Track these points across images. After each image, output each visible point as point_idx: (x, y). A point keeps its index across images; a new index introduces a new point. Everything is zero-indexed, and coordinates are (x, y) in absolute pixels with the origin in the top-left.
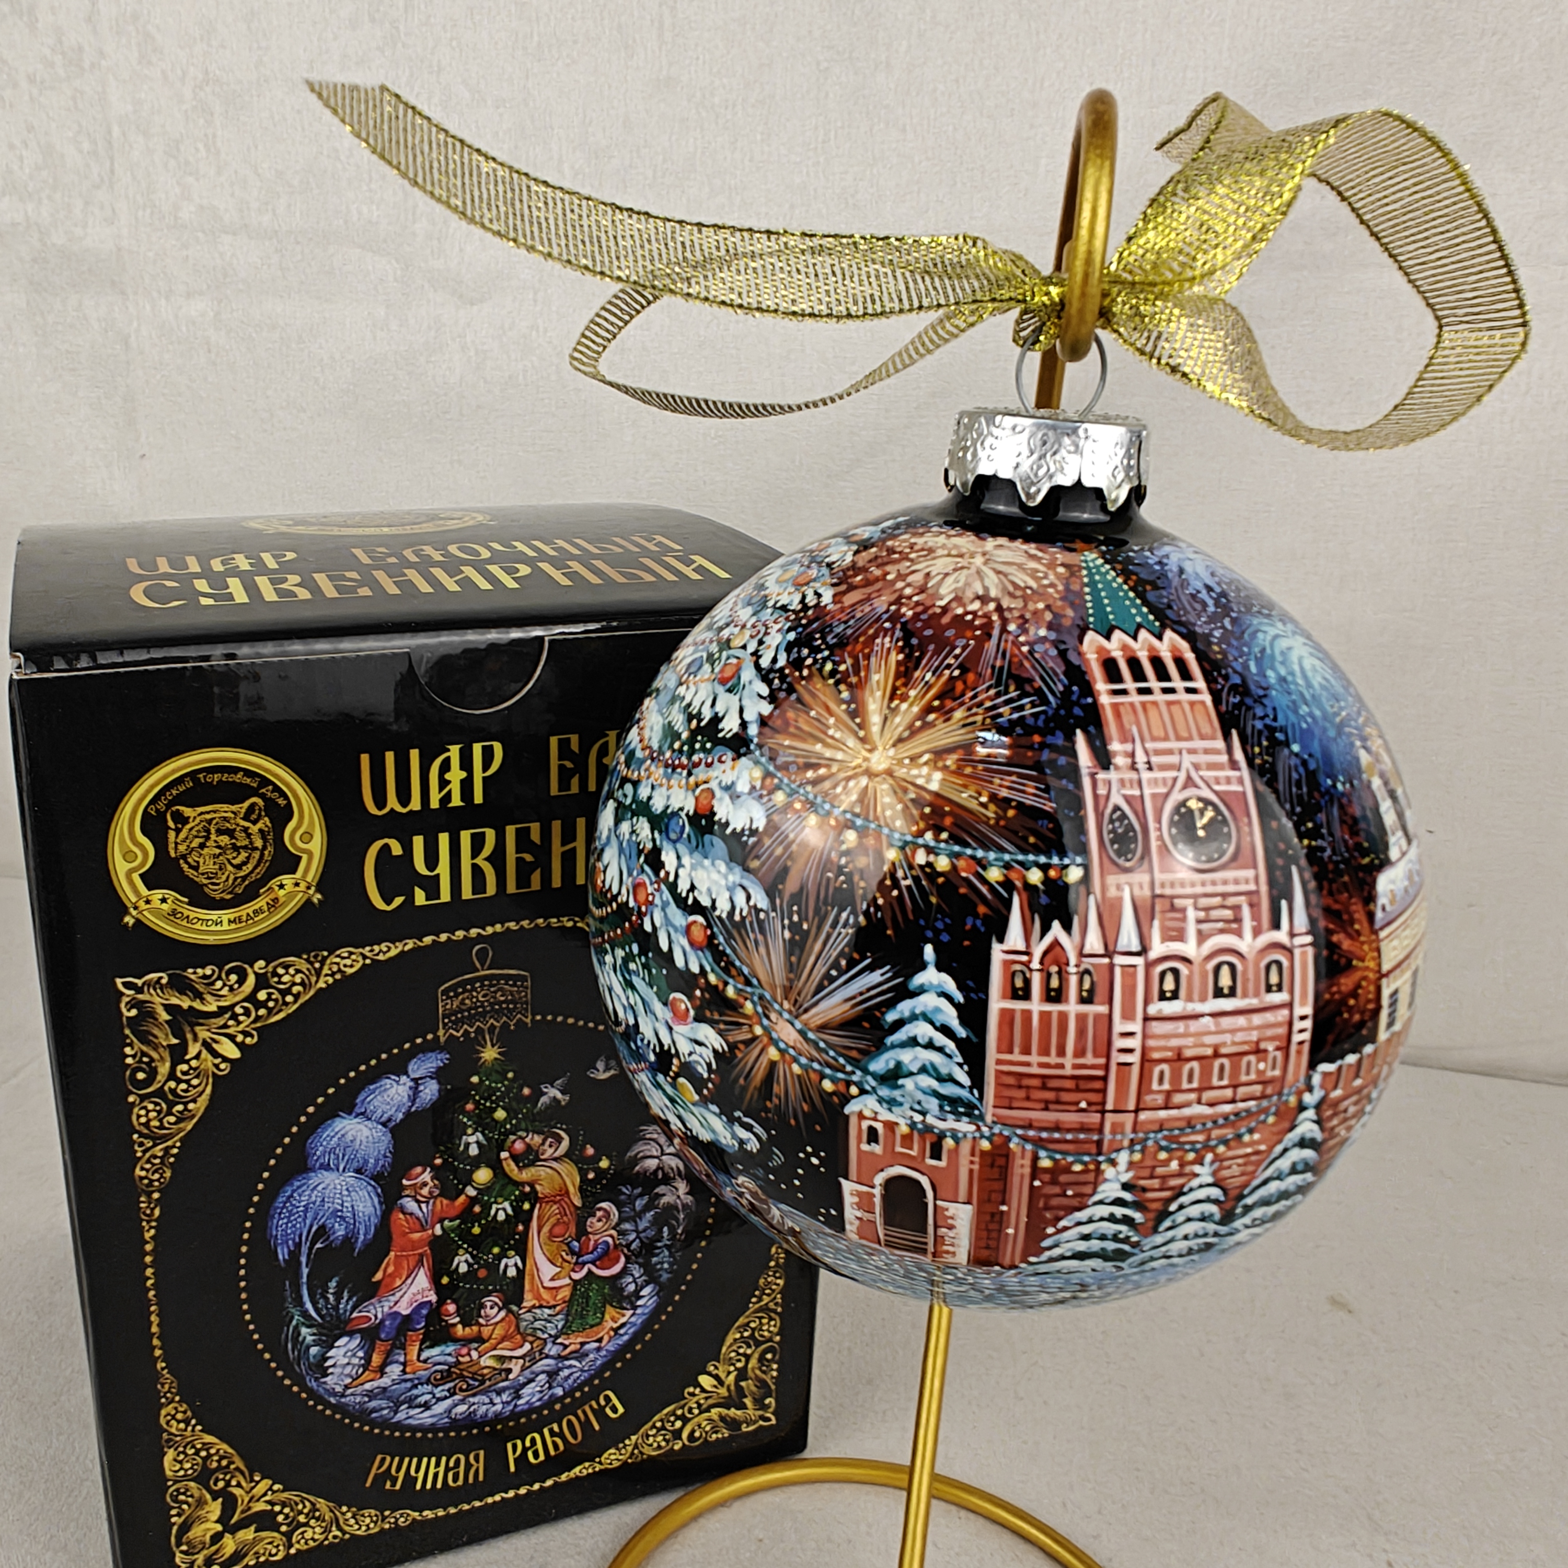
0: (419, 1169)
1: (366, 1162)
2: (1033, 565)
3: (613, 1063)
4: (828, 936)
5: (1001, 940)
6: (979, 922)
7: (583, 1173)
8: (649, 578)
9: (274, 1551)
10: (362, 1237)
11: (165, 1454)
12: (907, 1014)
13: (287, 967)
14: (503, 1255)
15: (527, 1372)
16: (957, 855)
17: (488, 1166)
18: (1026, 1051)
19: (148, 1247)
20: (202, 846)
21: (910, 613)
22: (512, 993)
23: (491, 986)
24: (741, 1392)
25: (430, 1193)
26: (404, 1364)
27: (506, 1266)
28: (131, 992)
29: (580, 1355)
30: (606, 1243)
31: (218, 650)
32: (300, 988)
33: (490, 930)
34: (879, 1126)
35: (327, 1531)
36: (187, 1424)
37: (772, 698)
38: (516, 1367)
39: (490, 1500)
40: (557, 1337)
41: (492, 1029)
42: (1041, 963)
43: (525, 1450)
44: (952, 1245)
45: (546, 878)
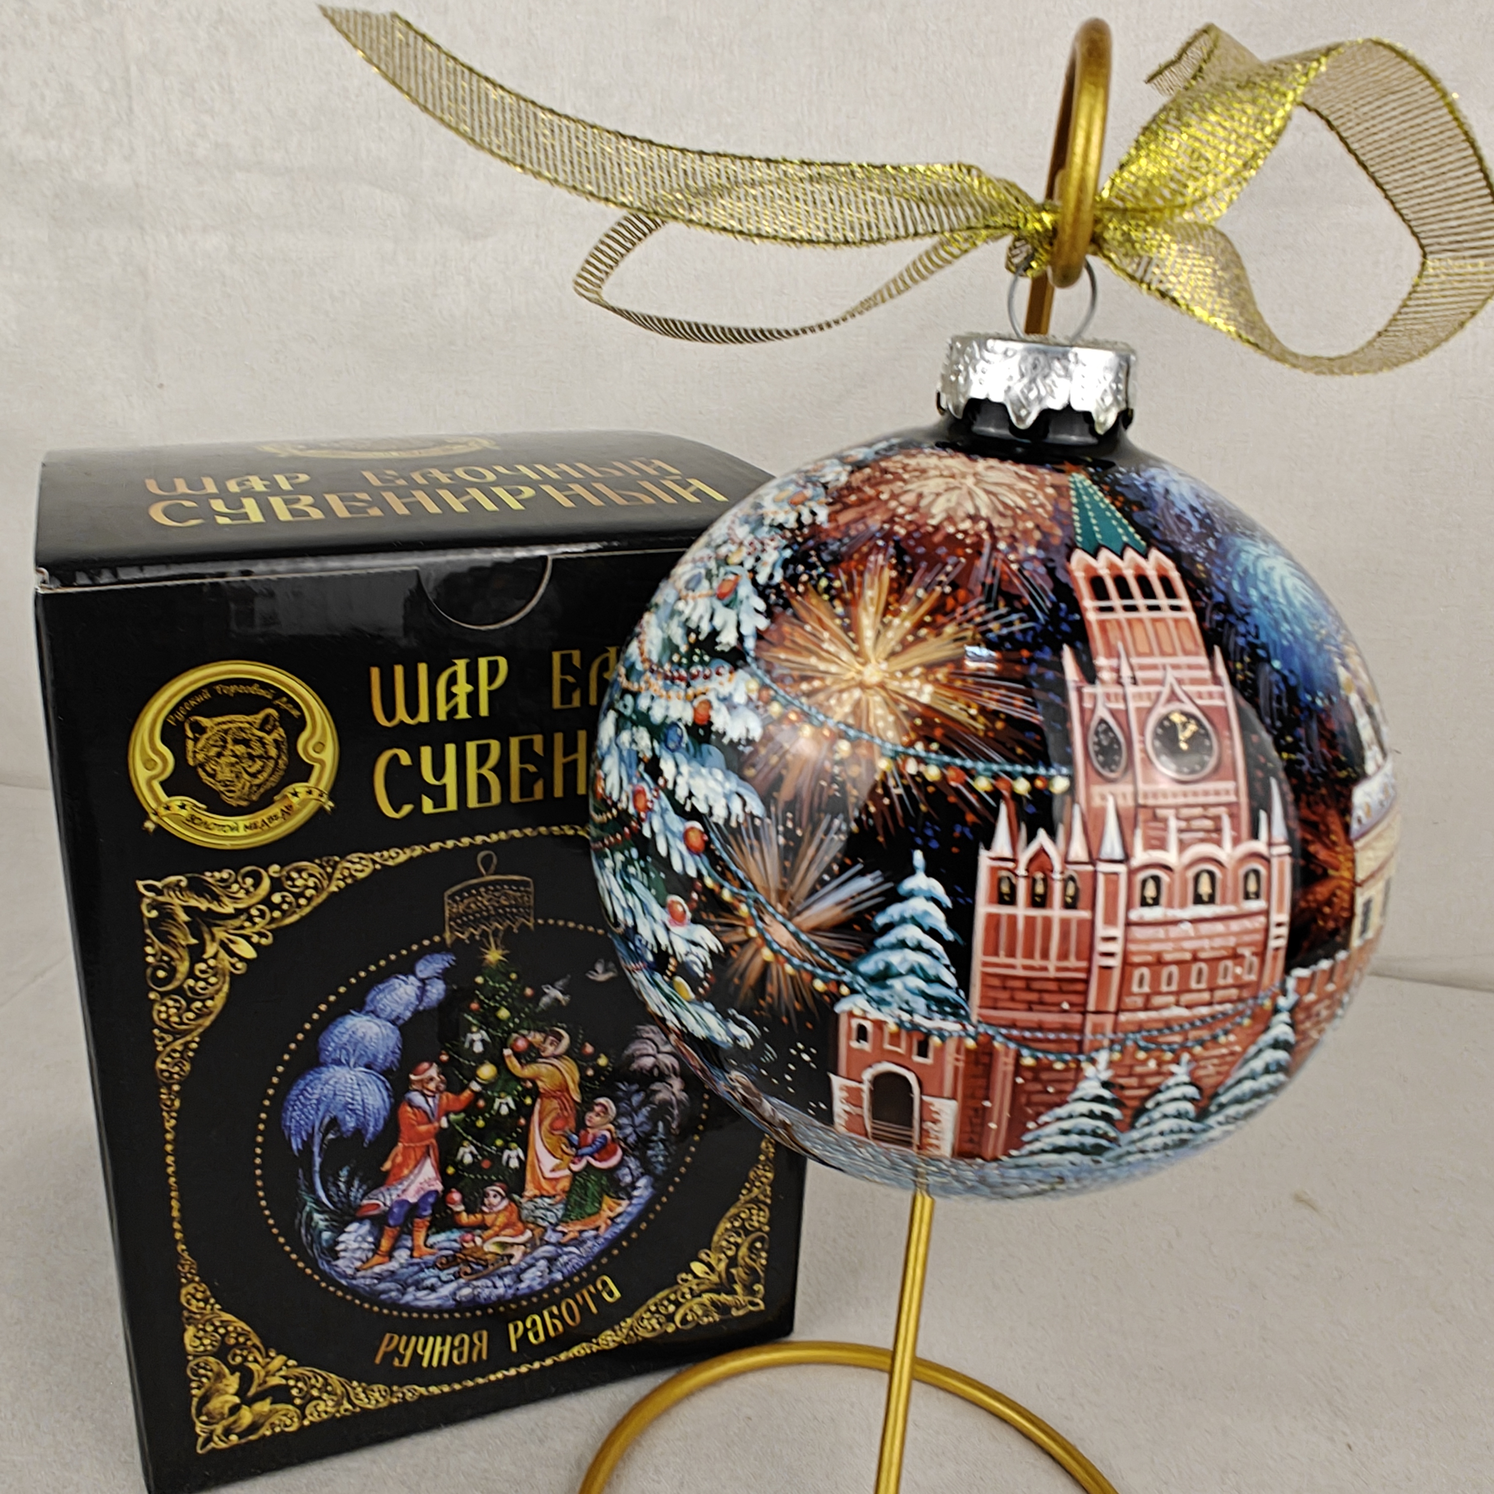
0: (425, 1065)
1: (375, 1057)
2: (1023, 485)
3: (611, 965)
4: (822, 841)
5: (988, 847)
6: (967, 831)
7: (582, 1070)
8: (649, 500)
9: (288, 1422)
10: (371, 1129)
11: (184, 1330)
12: (896, 917)
13: (299, 871)
14: (506, 1147)
15: (528, 1259)
16: (946, 766)
17: (493, 1062)
18: (1011, 954)
19: (169, 1137)
20: (219, 755)
21: (903, 532)
22: (515, 899)
23: (496, 890)
24: (731, 1279)
25: (437, 1088)
26: (412, 1249)
27: (509, 1157)
28: (151, 894)
29: (578, 1242)
30: (604, 1137)
31: (233, 568)
32: (312, 892)
33: (494, 837)
34: (868, 1025)
35: (338, 1404)
36: (206, 1301)
37: (769, 614)
38: (518, 1253)
39: (492, 1377)
40: (557, 1225)
41: (496, 932)
42: (1027, 870)
43: (526, 1330)
44: (937, 1138)
45: (549, 788)
